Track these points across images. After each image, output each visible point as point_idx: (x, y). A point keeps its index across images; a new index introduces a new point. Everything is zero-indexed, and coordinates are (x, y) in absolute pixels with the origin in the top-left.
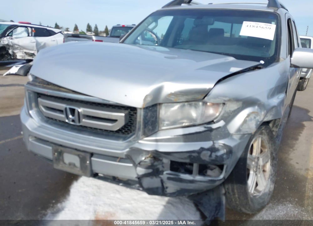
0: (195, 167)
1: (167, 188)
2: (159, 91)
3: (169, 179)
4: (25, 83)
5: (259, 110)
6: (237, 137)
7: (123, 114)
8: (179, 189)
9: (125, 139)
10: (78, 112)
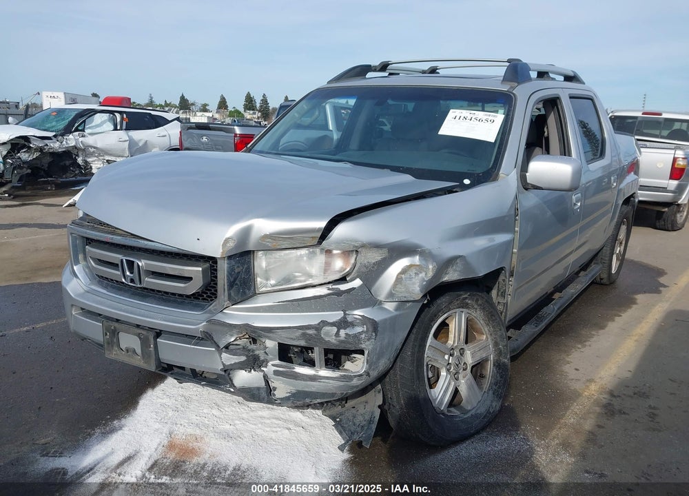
0: (317, 355)
1: (275, 389)
2: (246, 232)
3: (276, 373)
4: (69, 222)
5: (424, 262)
6: (390, 306)
7: (200, 269)
8: (294, 391)
9: (202, 308)
10: (138, 266)
